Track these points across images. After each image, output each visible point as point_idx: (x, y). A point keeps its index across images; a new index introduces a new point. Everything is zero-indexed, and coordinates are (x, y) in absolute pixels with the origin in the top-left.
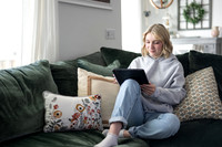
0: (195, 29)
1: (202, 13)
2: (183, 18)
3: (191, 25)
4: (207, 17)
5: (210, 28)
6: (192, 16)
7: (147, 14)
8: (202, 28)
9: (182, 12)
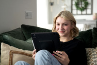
0: (82, 14)
1: (87, 4)
2: (74, 7)
3: (79, 12)
4: (90, 7)
5: (92, 14)
6: (80, 6)
7: (52, 4)
8: (86, 14)
9: (74, 3)
